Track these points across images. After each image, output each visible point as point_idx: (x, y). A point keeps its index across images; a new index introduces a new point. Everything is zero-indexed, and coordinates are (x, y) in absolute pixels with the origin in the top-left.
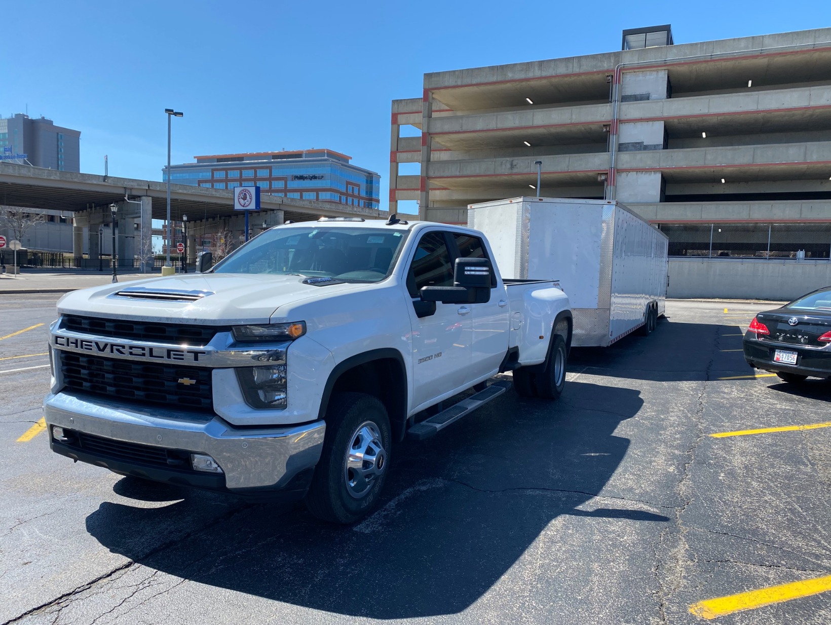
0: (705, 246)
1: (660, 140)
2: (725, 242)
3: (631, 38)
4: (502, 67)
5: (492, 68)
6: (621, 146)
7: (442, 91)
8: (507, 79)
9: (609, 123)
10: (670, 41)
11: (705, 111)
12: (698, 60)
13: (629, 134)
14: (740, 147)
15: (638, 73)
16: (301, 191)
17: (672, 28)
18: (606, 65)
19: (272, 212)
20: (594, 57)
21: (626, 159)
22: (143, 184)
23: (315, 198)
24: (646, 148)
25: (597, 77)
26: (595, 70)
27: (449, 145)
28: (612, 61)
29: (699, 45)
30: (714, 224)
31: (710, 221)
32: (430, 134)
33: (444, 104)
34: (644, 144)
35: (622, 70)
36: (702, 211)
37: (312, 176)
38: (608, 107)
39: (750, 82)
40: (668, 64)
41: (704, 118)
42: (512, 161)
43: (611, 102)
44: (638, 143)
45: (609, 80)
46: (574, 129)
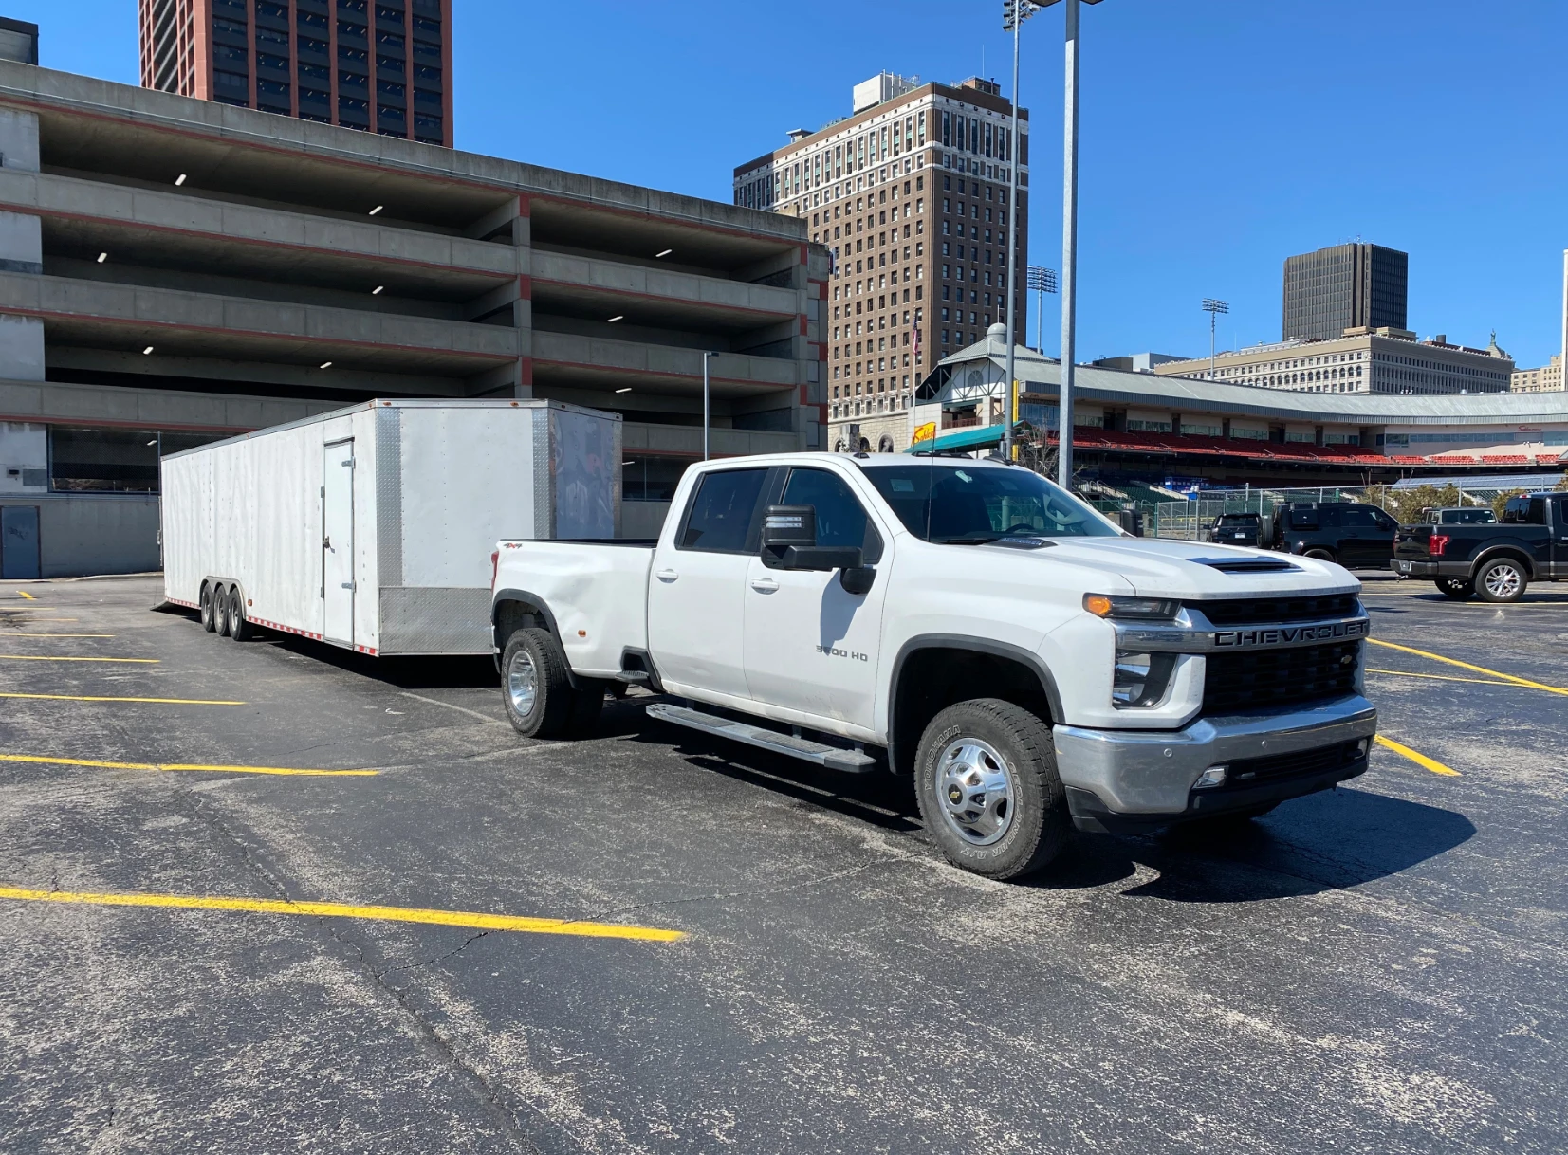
1: (34, 252)
11: (125, 214)
14: (200, 295)
24: (4, 265)
29: (106, 87)
30: (161, 430)
31: (155, 425)
36: (138, 406)
39: (182, 178)
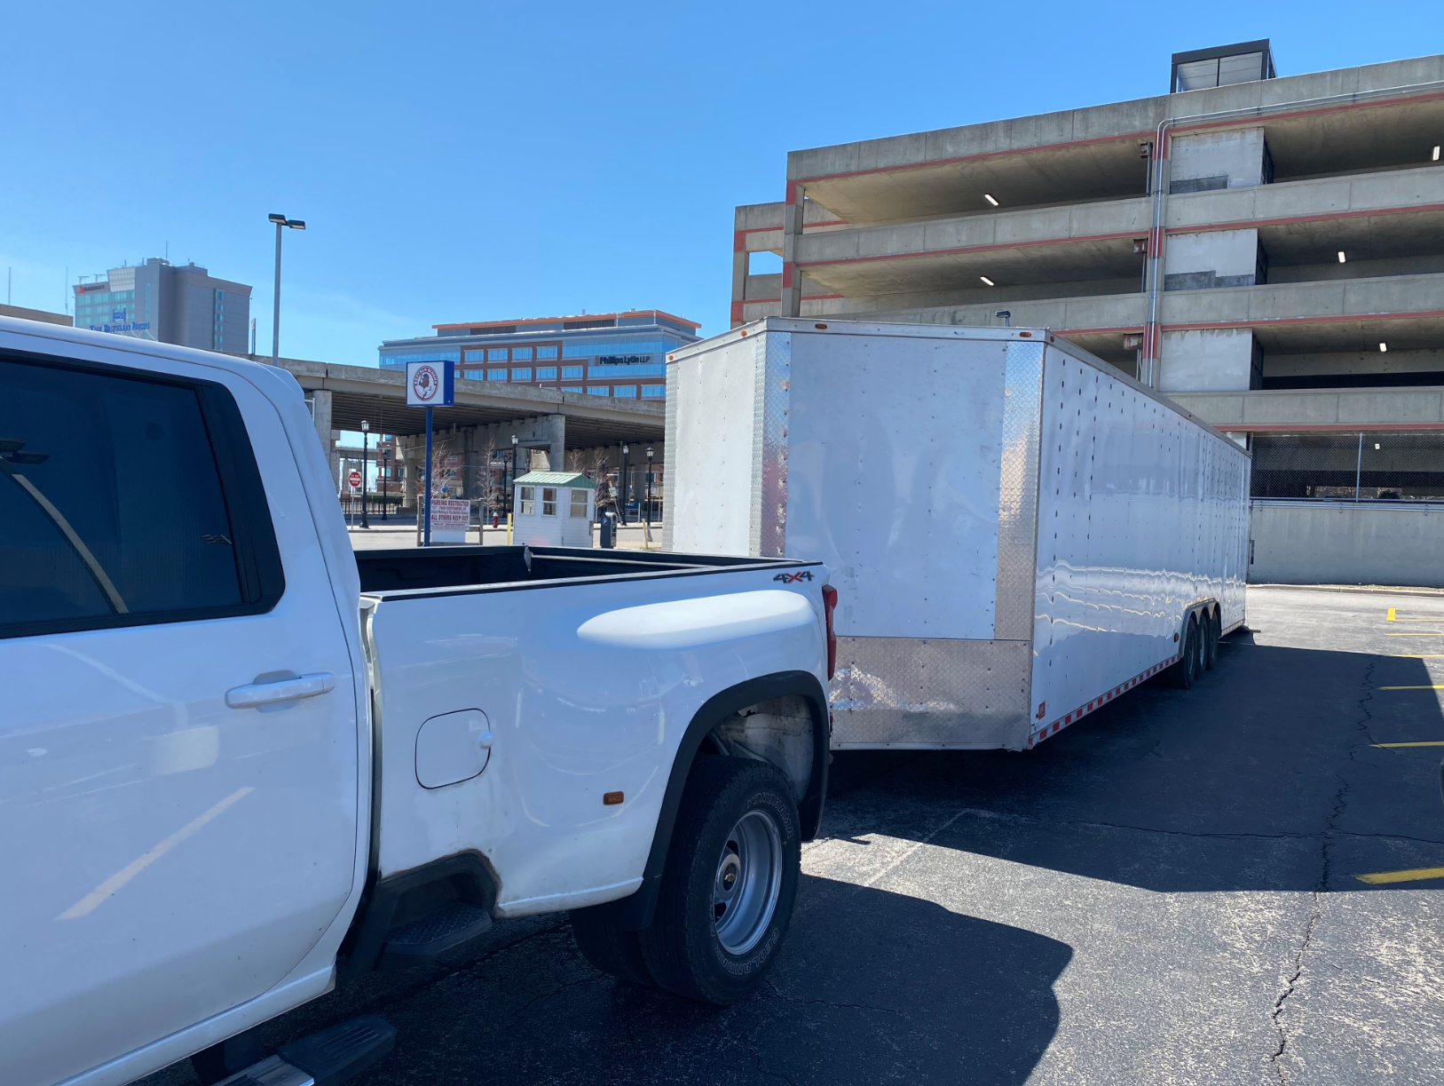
0: (1347, 479)
1: (1249, 266)
2: (1390, 470)
3: (1189, 69)
4: (935, 134)
5: (916, 137)
6: (1169, 281)
7: (822, 183)
8: (944, 157)
9: (1144, 237)
10: (1268, 70)
11: (1342, 206)
12: (1326, 107)
13: (1186, 256)
14: (1418, 277)
15: (1203, 136)
16: (611, 384)
17: (1272, 45)
18: (1138, 124)
19: (545, 417)
20: (1114, 108)
21: (1180, 306)
22: (317, 368)
23: (635, 395)
24: (1220, 282)
25: (1120, 148)
26: (1116, 134)
27: (837, 285)
28: (1151, 114)
29: (1328, 77)
30: (1365, 432)
31: (1357, 426)
32: (798, 265)
33: (830, 210)
34: (1217, 275)
35: (1171, 132)
36: (1338, 407)
37: (630, 357)
38: (1143, 205)
39: (1437, 150)
40: (1263, 115)
41: (1341, 220)
42: (954, 313)
43: (1149, 195)
44: (1205, 274)
45: (1145, 152)
46: (1076, 249)
